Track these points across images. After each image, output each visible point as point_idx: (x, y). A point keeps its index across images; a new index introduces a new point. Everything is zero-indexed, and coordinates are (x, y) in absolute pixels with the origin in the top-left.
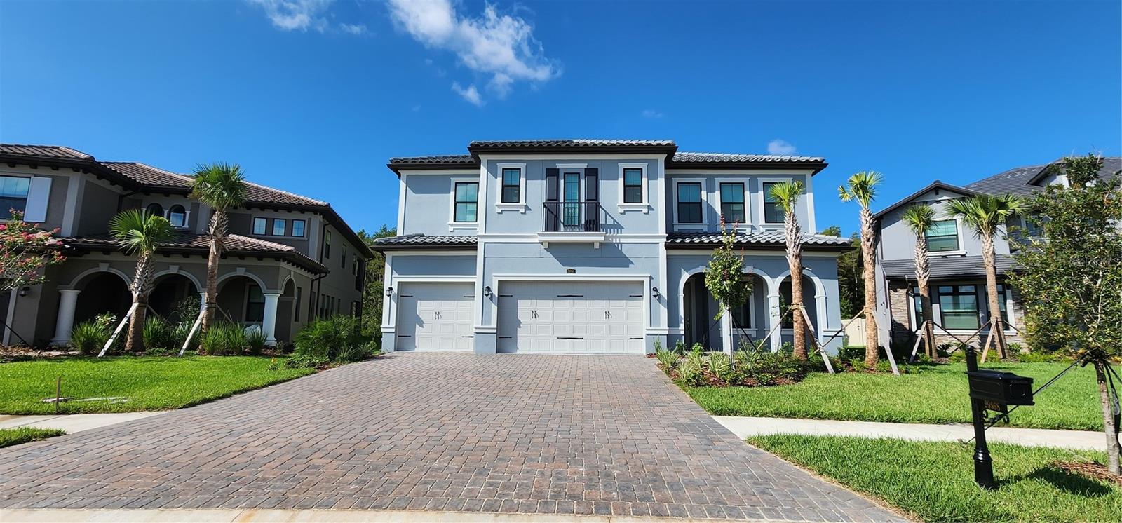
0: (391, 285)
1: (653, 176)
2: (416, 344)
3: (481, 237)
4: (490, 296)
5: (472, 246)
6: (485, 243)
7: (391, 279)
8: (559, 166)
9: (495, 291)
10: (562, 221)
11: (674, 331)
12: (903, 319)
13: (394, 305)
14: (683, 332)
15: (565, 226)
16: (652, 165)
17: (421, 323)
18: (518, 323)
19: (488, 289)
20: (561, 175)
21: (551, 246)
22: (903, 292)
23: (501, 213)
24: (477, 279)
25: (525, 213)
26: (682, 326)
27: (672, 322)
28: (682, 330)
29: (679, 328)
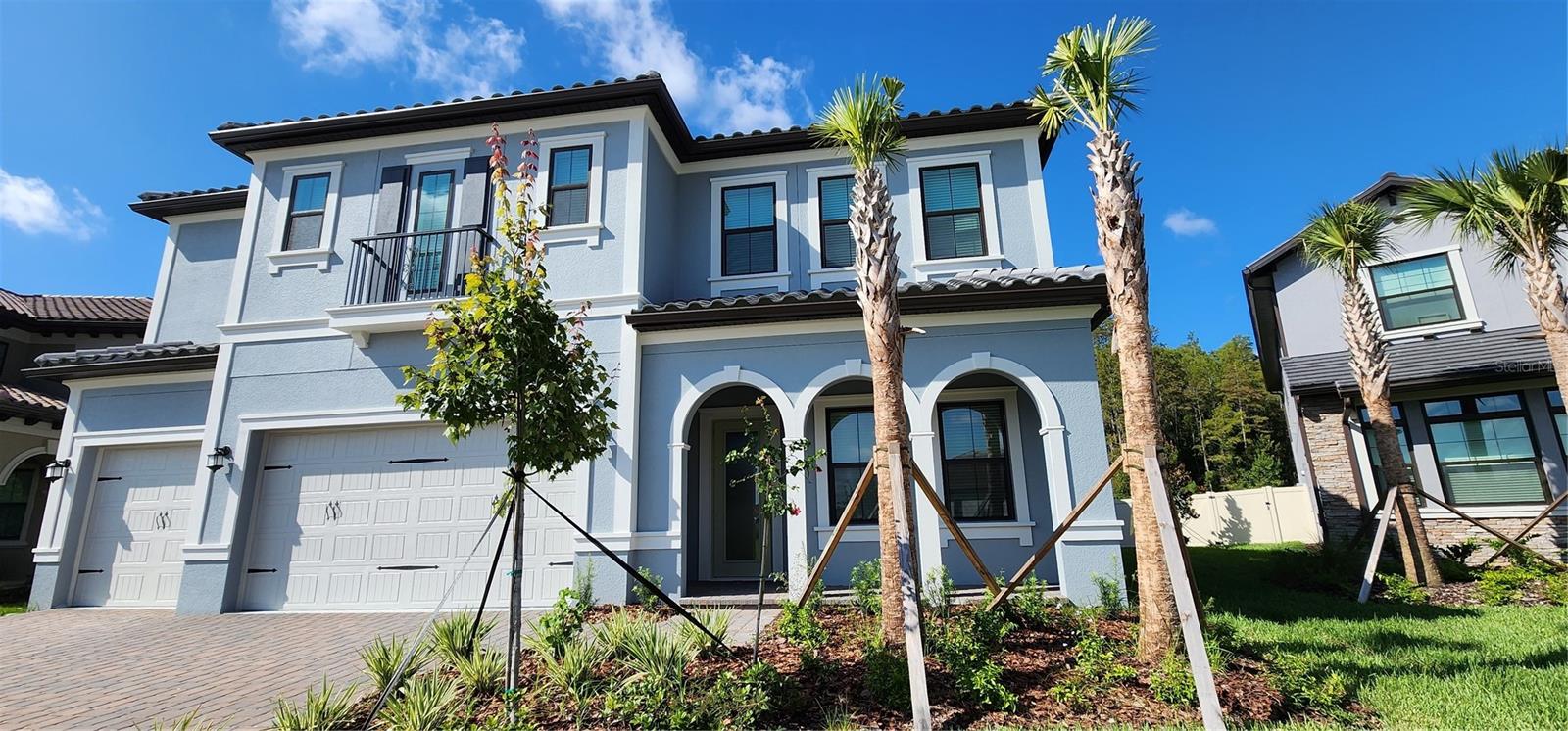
0: (70, 455)
1: (616, 160)
2: (111, 592)
3: (228, 331)
4: (227, 470)
5: (205, 359)
6: (236, 345)
7: (72, 442)
8: (411, 159)
9: (240, 458)
10: (406, 282)
11: (652, 541)
12: (1343, 484)
13: (68, 500)
14: (677, 544)
15: (409, 292)
16: (616, 135)
17: (127, 540)
18: (294, 535)
19: (226, 452)
20: (415, 179)
21: (375, 341)
22: (1334, 420)
23: (279, 274)
24: (206, 435)
25: (328, 271)
26: (676, 528)
27: (645, 517)
28: (675, 538)
29: (669, 533)
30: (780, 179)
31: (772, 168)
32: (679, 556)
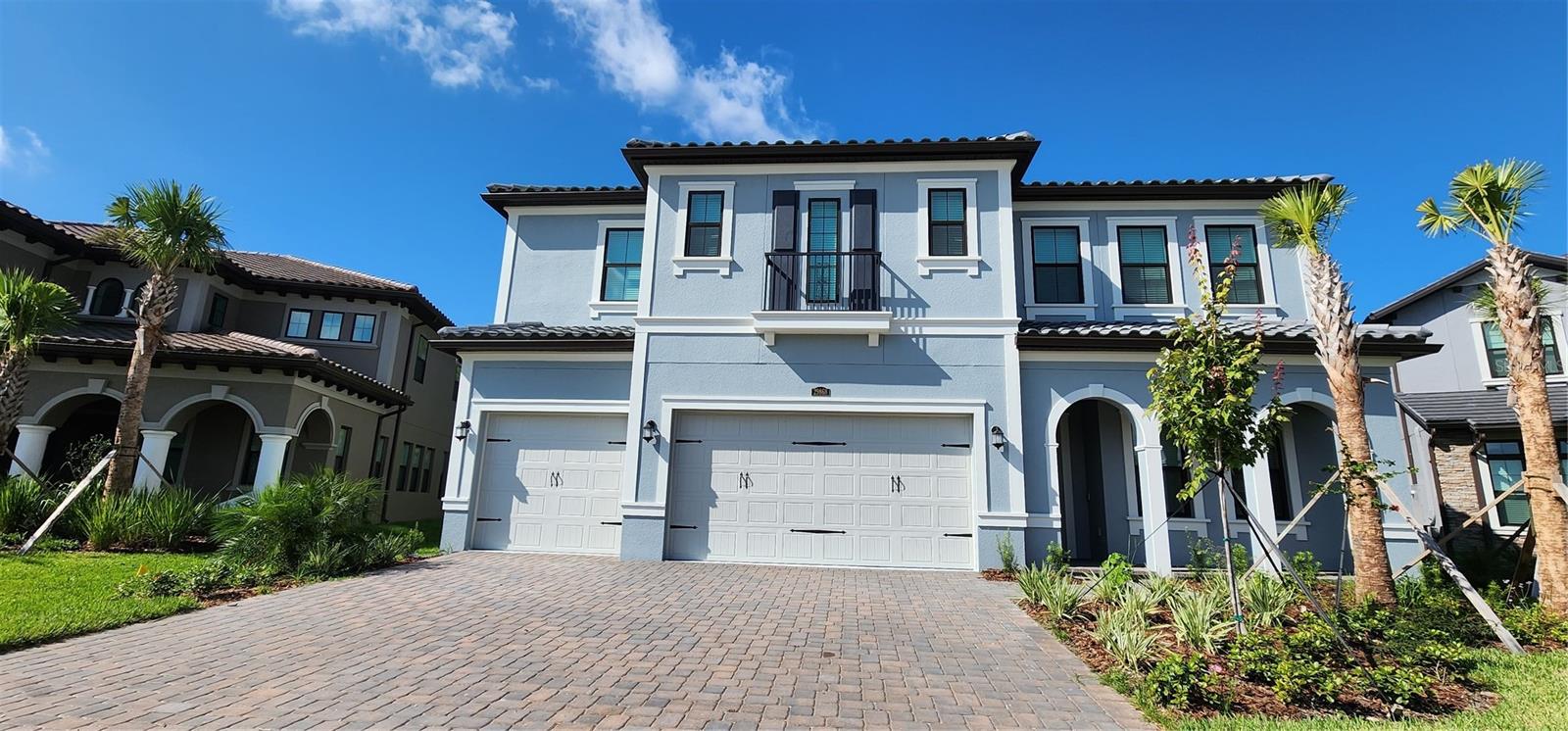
0: (468, 418)
1: (988, 204)
2: (511, 537)
3: (642, 322)
4: (654, 441)
5: (622, 342)
6: (649, 334)
7: (470, 406)
8: (799, 186)
10: (804, 290)
11: (1039, 521)
12: (1467, 504)
13: (470, 457)
14: (1058, 525)
15: (809, 301)
16: (987, 181)
17: (523, 495)
18: (712, 499)
19: (652, 425)
20: (804, 203)
21: (782, 342)
22: (1462, 451)
23: (683, 276)
24: (632, 407)
25: (730, 276)
26: (1056, 512)
27: (1035, 501)
28: (1056, 519)
29: (1051, 516)
30: (1083, 224)
31: (1076, 214)
32: (1059, 534)
